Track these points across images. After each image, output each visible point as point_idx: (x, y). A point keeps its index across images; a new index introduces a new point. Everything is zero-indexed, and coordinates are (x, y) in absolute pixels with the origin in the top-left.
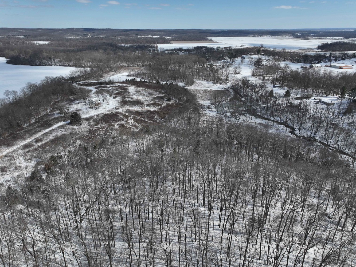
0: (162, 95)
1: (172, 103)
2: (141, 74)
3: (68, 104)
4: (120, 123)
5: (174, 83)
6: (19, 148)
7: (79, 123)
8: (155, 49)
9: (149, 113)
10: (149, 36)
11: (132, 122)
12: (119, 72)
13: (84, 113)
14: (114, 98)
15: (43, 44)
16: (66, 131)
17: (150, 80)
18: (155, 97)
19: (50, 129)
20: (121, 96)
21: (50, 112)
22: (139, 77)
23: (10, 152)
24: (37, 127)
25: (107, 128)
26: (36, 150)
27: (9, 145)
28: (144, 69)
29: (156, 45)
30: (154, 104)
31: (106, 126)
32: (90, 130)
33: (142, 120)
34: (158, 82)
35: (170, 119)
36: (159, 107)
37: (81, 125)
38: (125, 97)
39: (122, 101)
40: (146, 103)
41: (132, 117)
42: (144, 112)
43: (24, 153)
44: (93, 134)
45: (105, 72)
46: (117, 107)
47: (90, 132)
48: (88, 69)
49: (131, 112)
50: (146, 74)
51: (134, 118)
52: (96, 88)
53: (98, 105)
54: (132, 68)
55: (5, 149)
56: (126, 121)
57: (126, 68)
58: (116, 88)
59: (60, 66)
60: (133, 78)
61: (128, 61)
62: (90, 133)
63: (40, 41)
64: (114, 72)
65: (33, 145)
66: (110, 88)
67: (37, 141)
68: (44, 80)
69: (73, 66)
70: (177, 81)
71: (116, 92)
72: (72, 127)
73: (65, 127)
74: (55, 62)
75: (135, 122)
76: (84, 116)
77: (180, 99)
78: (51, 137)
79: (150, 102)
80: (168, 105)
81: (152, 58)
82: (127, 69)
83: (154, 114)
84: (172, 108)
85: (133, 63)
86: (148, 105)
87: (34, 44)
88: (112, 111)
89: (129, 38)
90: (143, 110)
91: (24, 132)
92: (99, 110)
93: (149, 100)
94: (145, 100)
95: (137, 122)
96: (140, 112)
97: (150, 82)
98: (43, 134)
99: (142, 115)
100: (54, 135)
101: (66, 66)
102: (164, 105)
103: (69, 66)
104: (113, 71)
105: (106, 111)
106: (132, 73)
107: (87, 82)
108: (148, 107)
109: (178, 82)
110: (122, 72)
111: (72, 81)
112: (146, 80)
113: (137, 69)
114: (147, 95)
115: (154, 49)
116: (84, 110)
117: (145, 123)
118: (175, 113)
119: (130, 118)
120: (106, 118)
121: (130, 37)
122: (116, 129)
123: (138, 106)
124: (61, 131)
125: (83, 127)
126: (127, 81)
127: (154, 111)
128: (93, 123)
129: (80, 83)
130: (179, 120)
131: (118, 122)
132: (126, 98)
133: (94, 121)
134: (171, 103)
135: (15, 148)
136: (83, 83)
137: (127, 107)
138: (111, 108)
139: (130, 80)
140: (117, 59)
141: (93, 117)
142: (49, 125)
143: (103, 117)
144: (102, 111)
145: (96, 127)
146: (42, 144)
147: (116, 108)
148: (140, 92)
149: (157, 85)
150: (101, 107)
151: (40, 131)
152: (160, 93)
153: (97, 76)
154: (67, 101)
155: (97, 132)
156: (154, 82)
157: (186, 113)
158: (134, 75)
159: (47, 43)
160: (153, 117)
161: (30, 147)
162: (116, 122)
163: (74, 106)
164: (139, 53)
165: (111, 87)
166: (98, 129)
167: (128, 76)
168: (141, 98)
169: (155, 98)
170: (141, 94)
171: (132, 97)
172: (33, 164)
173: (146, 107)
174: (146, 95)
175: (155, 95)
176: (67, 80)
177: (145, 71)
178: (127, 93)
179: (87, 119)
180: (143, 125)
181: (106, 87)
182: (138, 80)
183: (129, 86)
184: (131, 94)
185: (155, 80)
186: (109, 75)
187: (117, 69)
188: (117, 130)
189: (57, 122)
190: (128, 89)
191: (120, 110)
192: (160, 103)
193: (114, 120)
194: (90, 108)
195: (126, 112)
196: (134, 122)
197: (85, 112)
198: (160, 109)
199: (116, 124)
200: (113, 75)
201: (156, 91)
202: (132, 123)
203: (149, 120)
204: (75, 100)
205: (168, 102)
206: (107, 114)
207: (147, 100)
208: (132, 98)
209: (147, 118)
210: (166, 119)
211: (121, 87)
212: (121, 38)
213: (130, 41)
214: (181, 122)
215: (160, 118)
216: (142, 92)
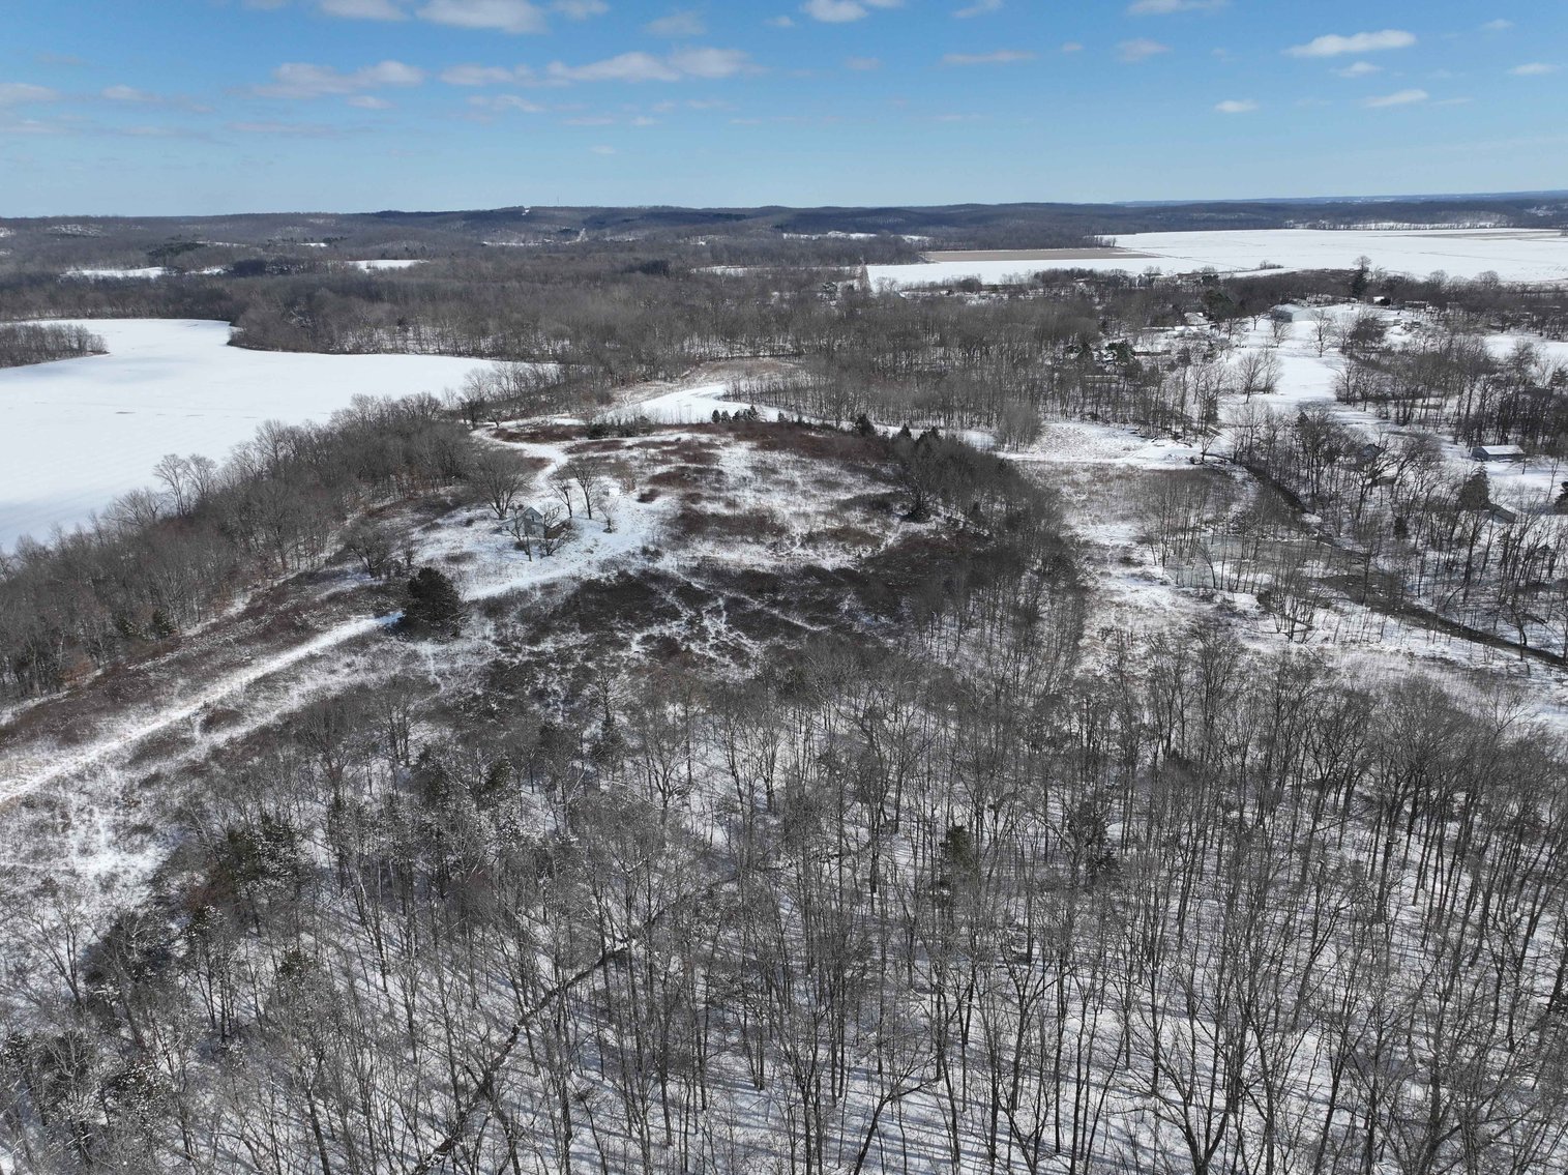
0: (882, 489)
1: (935, 532)
2: (786, 390)
3: (419, 523)
4: (655, 630)
5: (942, 433)
6: (113, 759)
7: (443, 629)
8: (856, 284)
9: (813, 581)
10: (832, 234)
11: (723, 627)
12: (688, 382)
13: (483, 573)
14: (643, 499)
15: (392, 270)
16: (373, 668)
17: (824, 418)
18: (849, 496)
19: (300, 652)
20: (680, 491)
21: (328, 562)
22: (777, 404)
23: (61, 781)
24: (238, 641)
25: (588, 658)
26: (194, 770)
27: (70, 738)
28: (803, 367)
29: (859, 269)
30: (840, 536)
31: (583, 647)
32: (497, 664)
33: (773, 620)
34: (864, 427)
35: (926, 618)
36: (866, 552)
37: (456, 635)
38: (695, 498)
39: (683, 516)
40: (799, 529)
41: (721, 602)
42: (789, 577)
43: (127, 791)
44: (512, 693)
45: (625, 382)
46: (652, 548)
47: (499, 676)
48: (551, 369)
49: (720, 575)
50: (808, 388)
51: (732, 604)
52: (569, 451)
53: (557, 532)
54: (748, 363)
55: (46, 755)
56: (691, 623)
57: (721, 363)
58: (665, 452)
59: (441, 353)
60: (747, 407)
61: (729, 333)
62: (492, 684)
63: (383, 257)
64: (665, 380)
65: (188, 743)
66: (635, 453)
67: (215, 718)
68: (349, 413)
69: (491, 355)
70: (956, 421)
71: (660, 470)
72: (410, 646)
73: (374, 648)
74: (419, 341)
75: (737, 627)
76: (476, 590)
77: (973, 512)
78: (293, 700)
79: (820, 525)
80: (911, 542)
81: (841, 318)
82: (723, 367)
83: (837, 585)
84: (933, 557)
85: (752, 344)
86: (811, 539)
87: (355, 268)
88: (622, 568)
89: (743, 242)
90: (784, 562)
91: (169, 664)
92: (562, 561)
93: (818, 513)
94: (797, 515)
95: (748, 630)
96: (765, 576)
97: (825, 427)
98: (258, 681)
99: (775, 590)
100: (309, 686)
101: (460, 354)
102: (892, 539)
103: (478, 353)
104: (661, 374)
105: (595, 565)
106: (743, 385)
107: (536, 426)
108: (810, 552)
109: (962, 428)
110: (699, 379)
111: (474, 420)
112: (805, 419)
113: (767, 367)
114: (809, 487)
115: (850, 282)
116: (488, 558)
117: (790, 637)
118: (948, 584)
119: (712, 604)
120: (591, 602)
121: (751, 236)
122: (634, 664)
123: (758, 542)
124: (349, 665)
125: (467, 646)
126: (719, 423)
127: (840, 571)
128: (520, 629)
129: (504, 430)
130: (970, 625)
131: (650, 624)
132: (704, 503)
133: (525, 617)
134: (930, 531)
135: (92, 753)
136: (519, 426)
137: (705, 549)
138: (622, 550)
139: (732, 414)
140: (680, 324)
141: (522, 595)
142: (297, 629)
143: (575, 596)
144: (571, 565)
145: (532, 653)
146: (231, 741)
147: (645, 551)
148: (774, 471)
149: (860, 441)
150: (570, 546)
151: (246, 664)
152: (875, 477)
153: (587, 399)
154: (417, 511)
155: (534, 677)
156: (846, 425)
157: (1010, 583)
158: (753, 397)
159: (405, 264)
160: (831, 606)
161: (169, 755)
162: (640, 627)
163: (443, 534)
164: (782, 299)
165: (639, 445)
166: (542, 661)
167: (726, 397)
168: (777, 503)
169: (846, 506)
170: (777, 483)
171: (730, 495)
172: (148, 860)
173: (797, 550)
174: (801, 487)
175: (848, 488)
176: (453, 414)
177: (804, 378)
178: (712, 477)
179: (493, 608)
180: (779, 649)
181: (615, 446)
182: (771, 415)
183: (726, 445)
184: (731, 480)
185: (852, 419)
186: (639, 392)
187: (678, 369)
188: (636, 671)
189: (343, 618)
190: (716, 459)
191: (668, 563)
192: (874, 528)
193: (629, 616)
194: (520, 546)
195: (696, 572)
196: (730, 630)
197: (491, 569)
198: (870, 560)
199: (638, 637)
200: (656, 395)
201: (854, 470)
202: (718, 633)
203: (812, 620)
204: (458, 503)
205: (915, 527)
206: (598, 580)
207: (806, 515)
208: (731, 504)
209: (803, 606)
210: (899, 619)
211: (687, 445)
212: (714, 241)
213: (746, 252)
214: (982, 634)
215: (867, 611)
216: (784, 474)
